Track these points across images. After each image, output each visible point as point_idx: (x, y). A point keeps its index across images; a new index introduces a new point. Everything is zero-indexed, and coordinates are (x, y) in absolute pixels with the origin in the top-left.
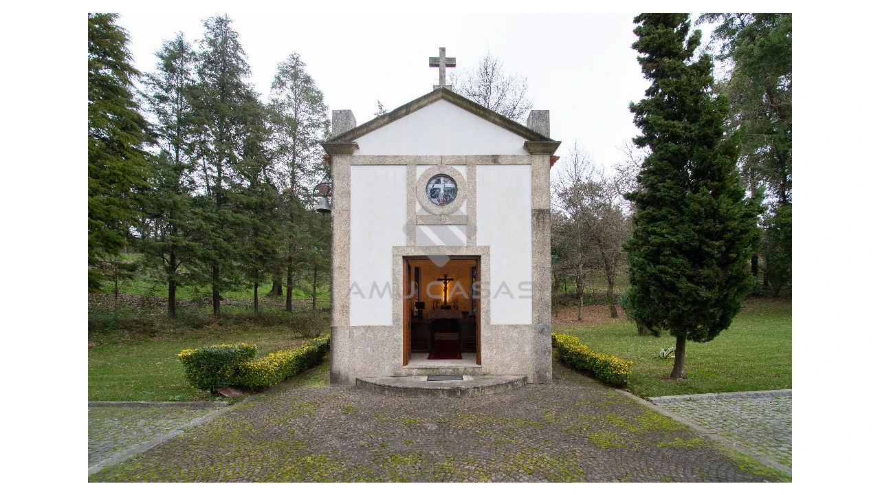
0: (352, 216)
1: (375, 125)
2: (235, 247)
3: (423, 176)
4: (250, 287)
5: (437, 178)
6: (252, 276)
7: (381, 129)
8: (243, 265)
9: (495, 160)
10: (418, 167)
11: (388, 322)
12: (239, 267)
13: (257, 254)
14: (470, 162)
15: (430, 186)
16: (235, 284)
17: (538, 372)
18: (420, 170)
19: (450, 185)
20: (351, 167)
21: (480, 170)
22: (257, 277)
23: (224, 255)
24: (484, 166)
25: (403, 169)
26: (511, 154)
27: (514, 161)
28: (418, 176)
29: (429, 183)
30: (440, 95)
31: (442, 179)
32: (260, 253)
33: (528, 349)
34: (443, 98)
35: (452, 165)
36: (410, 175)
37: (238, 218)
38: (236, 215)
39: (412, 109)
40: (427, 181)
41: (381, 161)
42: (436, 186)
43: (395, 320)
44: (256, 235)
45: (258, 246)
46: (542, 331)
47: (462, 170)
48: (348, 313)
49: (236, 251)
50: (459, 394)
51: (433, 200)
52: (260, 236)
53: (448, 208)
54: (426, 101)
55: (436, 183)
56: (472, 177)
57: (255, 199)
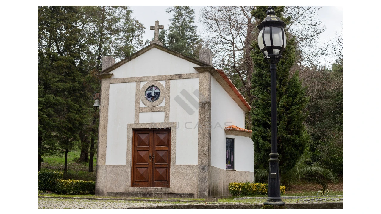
0: (109, 109)
1: (121, 64)
2: (54, 121)
3: (144, 87)
4: (62, 152)
5: (151, 87)
6: (64, 143)
7: (124, 64)
8: (58, 135)
9: (180, 77)
10: (142, 83)
11: (124, 163)
12: (55, 136)
13: (68, 126)
14: (168, 78)
15: (147, 92)
16: (52, 149)
17: (200, 192)
18: (143, 84)
19: (157, 91)
20: (110, 84)
21: (172, 82)
22: (67, 144)
23: (47, 127)
24: (174, 80)
25: (134, 85)
26: (188, 73)
27: (189, 77)
28: (141, 87)
29: (147, 90)
30: (153, 46)
31: (153, 88)
32: (70, 125)
33: (195, 179)
34: (154, 47)
35: (158, 80)
36: (138, 87)
37: (57, 100)
38: (55, 98)
39: (139, 54)
40: (146, 89)
41: (124, 81)
42: (150, 92)
43: (127, 162)
44: (69, 111)
45: (69, 120)
46: (203, 169)
47: (163, 83)
48: (105, 158)
49: (54, 124)
50: (148, 195)
51: (148, 99)
52: (71, 112)
53: (155, 103)
54: (146, 50)
55: (150, 90)
56: (168, 86)
57: (69, 85)
